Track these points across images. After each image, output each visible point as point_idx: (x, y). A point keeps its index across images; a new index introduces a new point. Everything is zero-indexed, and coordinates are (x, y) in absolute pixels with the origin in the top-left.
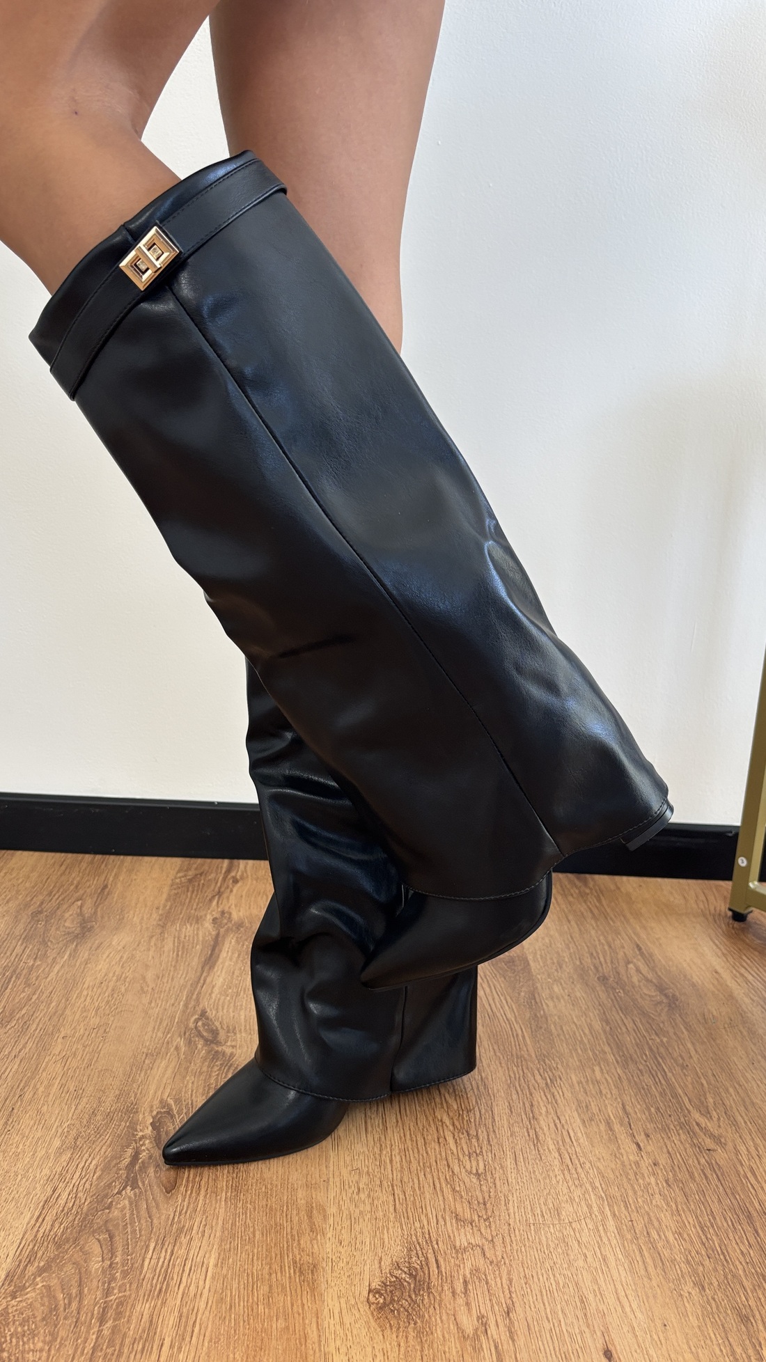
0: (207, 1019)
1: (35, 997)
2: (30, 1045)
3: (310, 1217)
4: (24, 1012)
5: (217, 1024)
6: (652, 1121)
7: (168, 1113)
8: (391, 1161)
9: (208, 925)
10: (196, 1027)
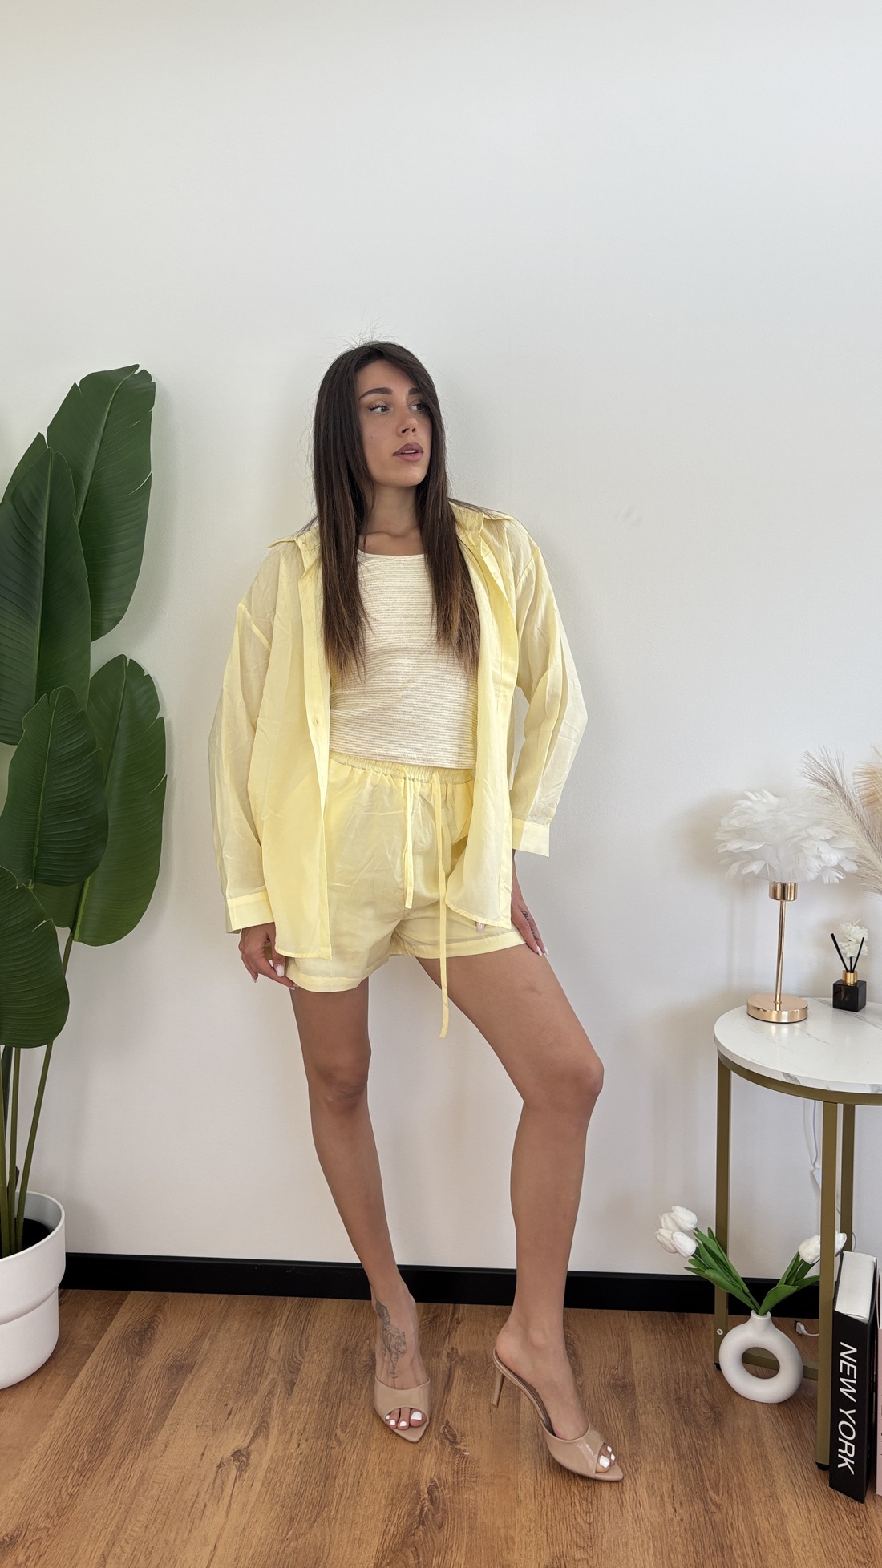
0: (450, 1427)
1: (356, 1412)
2: (359, 1444)
3: (507, 1543)
4: (352, 1422)
5: (455, 1430)
6: (686, 1495)
7: (434, 1485)
8: (547, 1515)
9: (445, 1359)
10: (444, 1432)
